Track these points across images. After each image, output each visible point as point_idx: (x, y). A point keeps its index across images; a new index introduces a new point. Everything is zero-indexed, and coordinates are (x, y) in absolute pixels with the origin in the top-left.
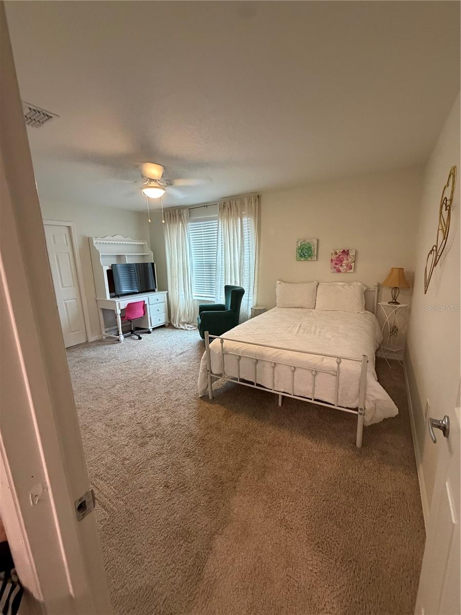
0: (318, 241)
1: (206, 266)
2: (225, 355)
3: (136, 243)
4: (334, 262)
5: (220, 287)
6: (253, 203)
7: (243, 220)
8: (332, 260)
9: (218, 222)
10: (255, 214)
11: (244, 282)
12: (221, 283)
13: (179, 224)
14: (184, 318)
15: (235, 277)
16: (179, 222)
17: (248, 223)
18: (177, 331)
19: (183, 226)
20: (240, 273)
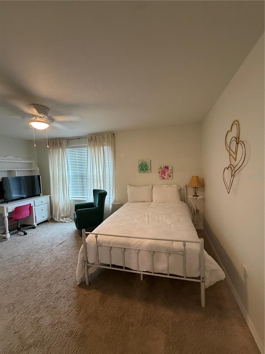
0: (150, 161)
1: (79, 177)
2: (99, 247)
3: (26, 162)
4: (160, 174)
5: (89, 191)
6: (110, 138)
7: (104, 148)
8: (159, 172)
9: (88, 149)
10: (112, 144)
11: (106, 187)
12: (90, 188)
13: (60, 149)
14: (63, 214)
15: (100, 184)
16: (60, 148)
17: (107, 150)
18: (58, 224)
19: (63, 151)
20: (103, 181)
